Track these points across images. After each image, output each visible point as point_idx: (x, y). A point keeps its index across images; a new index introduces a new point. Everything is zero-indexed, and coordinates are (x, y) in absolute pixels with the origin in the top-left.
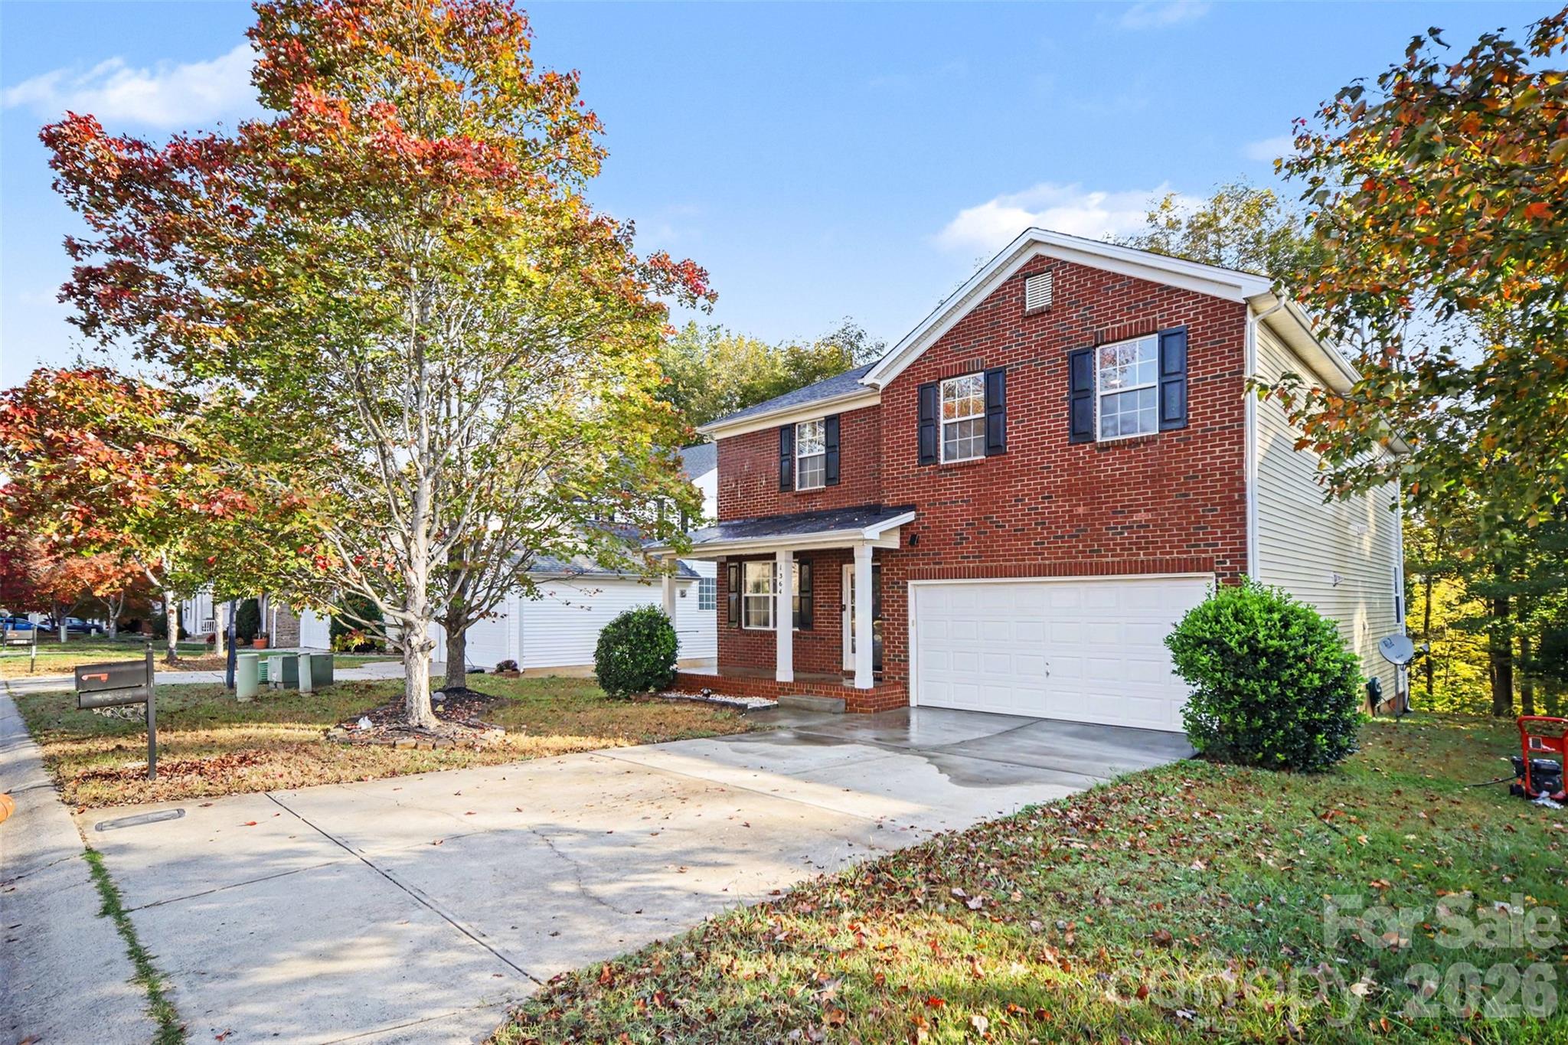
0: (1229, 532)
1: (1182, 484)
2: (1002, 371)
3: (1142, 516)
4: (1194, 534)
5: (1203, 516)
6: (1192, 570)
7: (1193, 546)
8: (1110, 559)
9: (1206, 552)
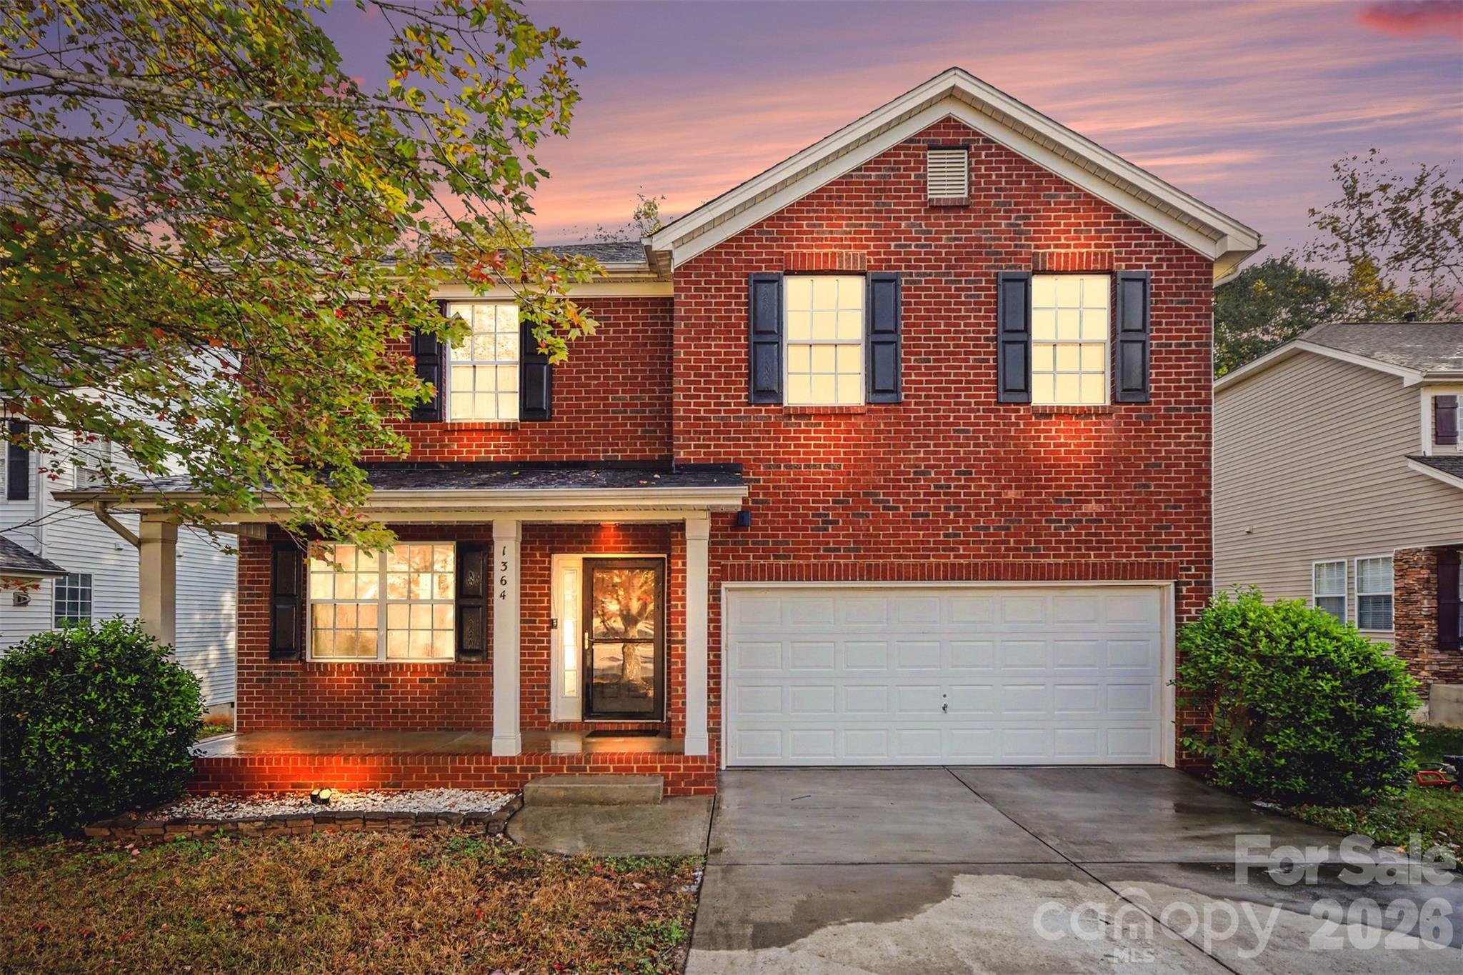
0: (1194, 534)
1: (1143, 472)
2: (893, 280)
3: (1093, 508)
4: (1155, 534)
5: (1166, 514)
6: (1153, 577)
7: (1154, 548)
8: (1051, 560)
9: (1170, 556)
